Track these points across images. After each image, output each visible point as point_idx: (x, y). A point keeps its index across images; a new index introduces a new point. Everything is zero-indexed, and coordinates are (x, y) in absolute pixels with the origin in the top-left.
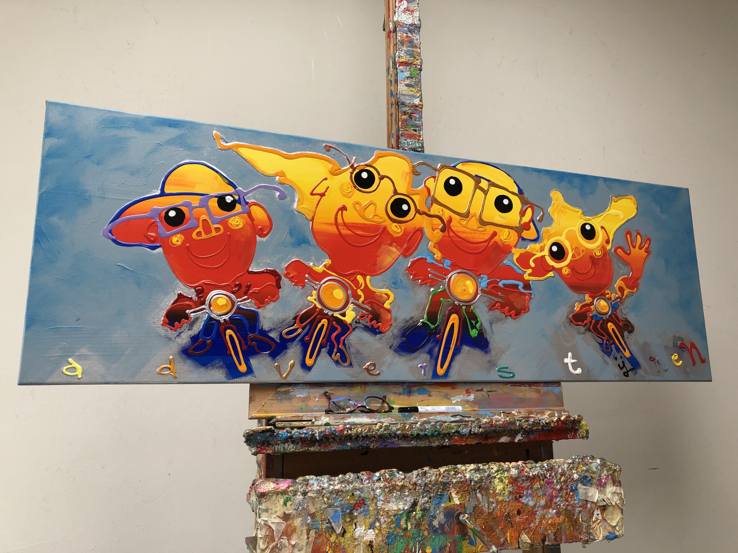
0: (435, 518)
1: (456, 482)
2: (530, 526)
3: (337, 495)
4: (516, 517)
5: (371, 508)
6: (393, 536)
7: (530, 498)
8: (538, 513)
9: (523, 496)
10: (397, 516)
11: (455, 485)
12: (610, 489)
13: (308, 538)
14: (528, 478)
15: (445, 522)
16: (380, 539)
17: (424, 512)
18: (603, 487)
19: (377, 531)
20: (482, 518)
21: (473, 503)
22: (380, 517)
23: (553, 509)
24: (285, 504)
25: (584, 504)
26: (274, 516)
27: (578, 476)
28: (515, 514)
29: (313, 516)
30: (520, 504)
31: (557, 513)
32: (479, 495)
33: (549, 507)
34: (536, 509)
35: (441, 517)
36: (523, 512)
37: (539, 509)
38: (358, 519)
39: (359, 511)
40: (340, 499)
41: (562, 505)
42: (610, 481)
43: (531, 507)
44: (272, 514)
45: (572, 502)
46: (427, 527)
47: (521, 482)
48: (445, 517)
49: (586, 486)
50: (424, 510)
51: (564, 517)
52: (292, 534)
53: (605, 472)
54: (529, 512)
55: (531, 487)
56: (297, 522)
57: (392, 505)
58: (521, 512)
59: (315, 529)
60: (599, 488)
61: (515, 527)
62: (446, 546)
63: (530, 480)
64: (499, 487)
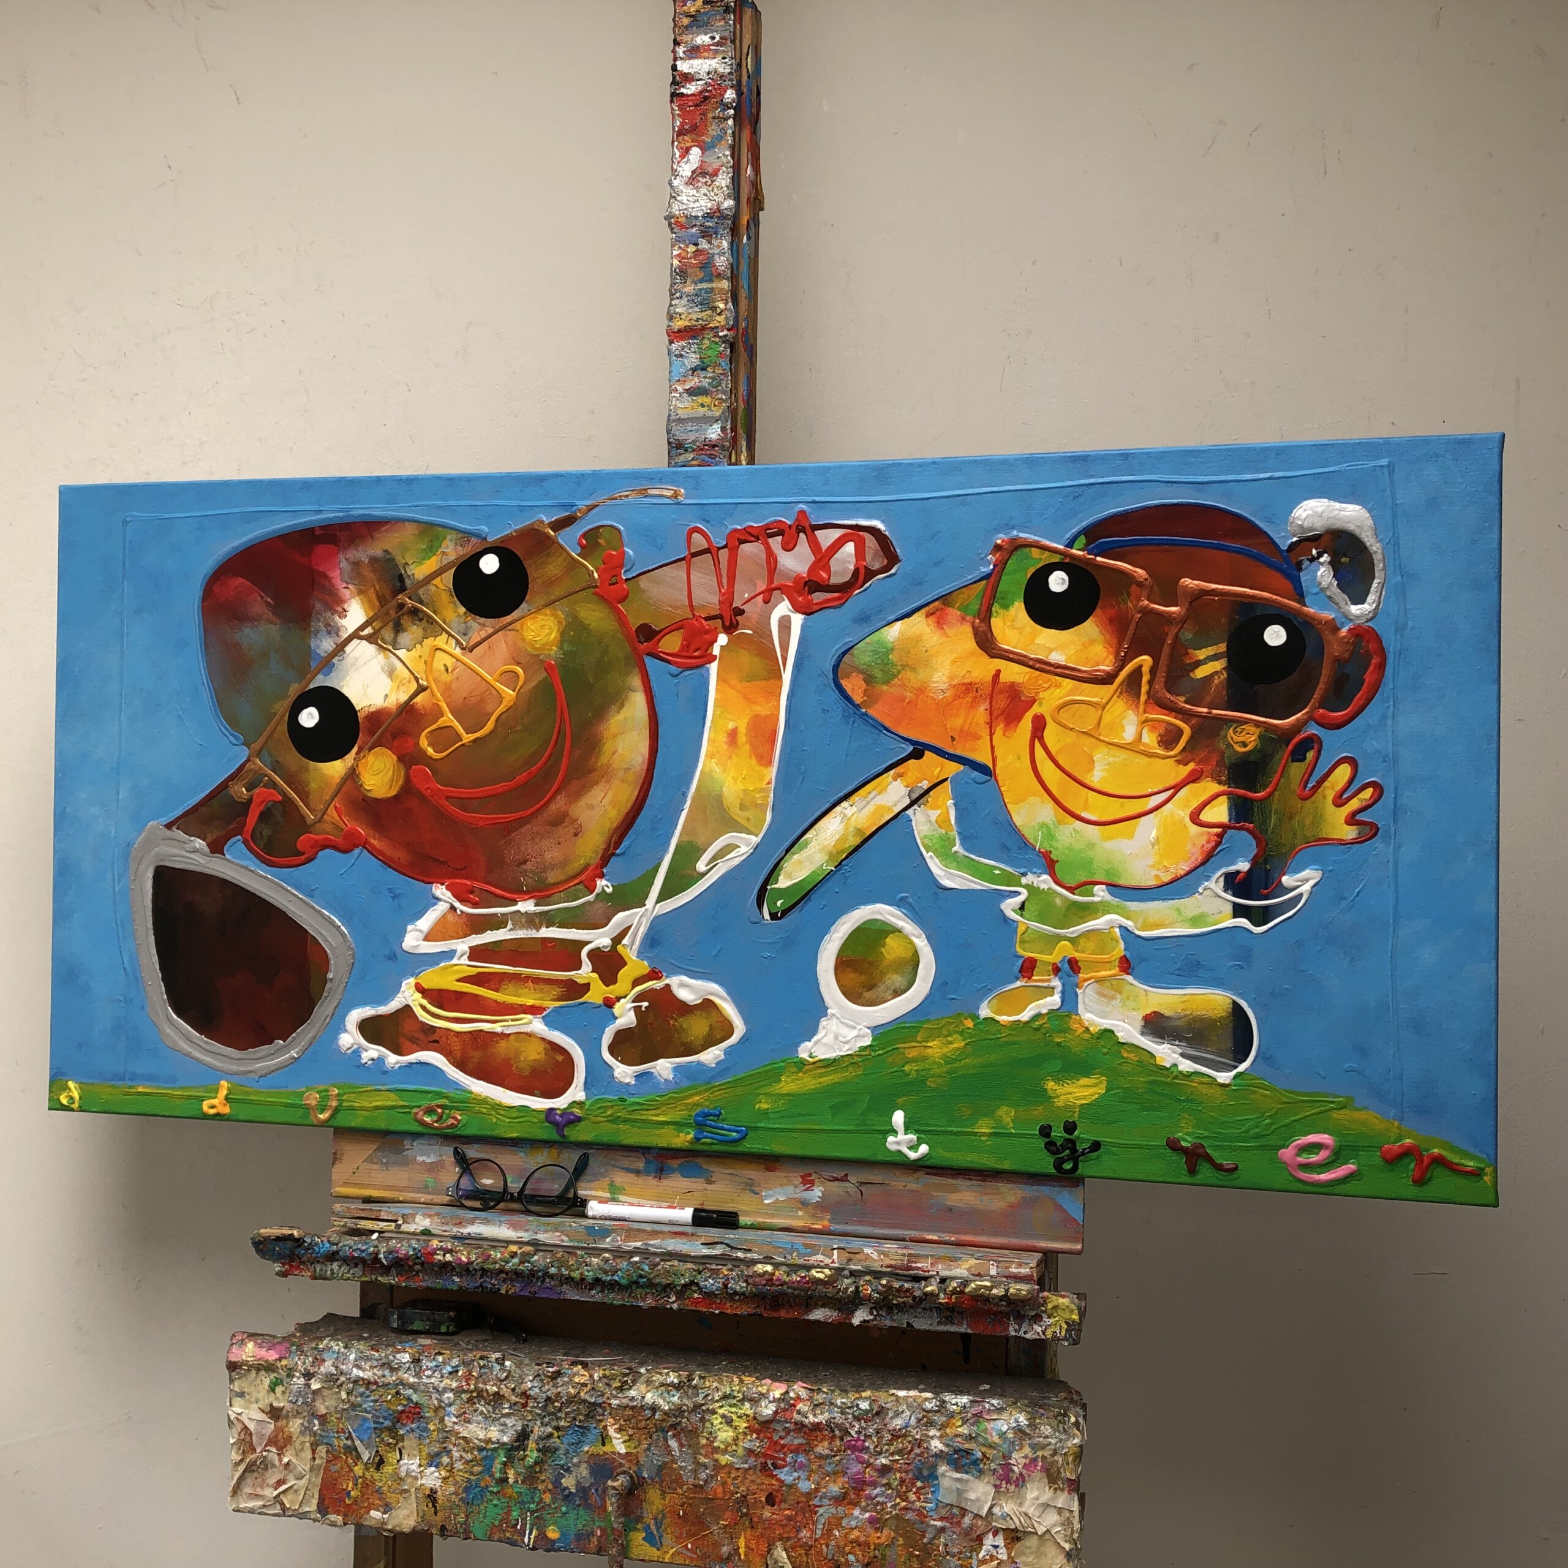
0: (568, 1470)
1: (618, 1405)
2: (799, 1536)
3: (367, 1389)
4: (763, 1508)
5: (432, 1427)
6: (478, 1489)
7: (803, 1474)
8: (821, 1510)
9: (784, 1466)
10: (486, 1451)
11: (615, 1412)
12: (1036, 1492)
13: (314, 1459)
14: (800, 1427)
15: (592, 1484)
16: (452, 1489)
17: (544, 1454)
18: (1017, 1486)
19: (443, 1473)
20: (677, 1494)
21: (658, 1458)
22: (451, 1446)
23: (864, 1510)
24: (272, 1389)
25: (953, 1516)
26: (255, 1406)
27: (941, 1446)
28: (761, 1501)
29: (323, 1419)
30: (774, 1482)
31: (871, 1521)
32: (673, 1443)
33: (855, 1504)
34: (816, 1502)
35: (584, 1471)
36: (781, 1501)
37: (826, 1502)
38: (406, 1443)
39: (408, 1428)
40: (373, 1398)
41: (889, 1505)
42: (1038, 1475)
43: (802, 1494)
44: (251, 1402)
45: (918, 1504)
46: (550, 1486)
47: (783, 1434)
48: (591, 1474)
49: (967, 1473)
50: (546, 1451)
51: (893, 1534)
52: (285, 1446)
53: (1027, 1450)
54: (798, 1503)
55: (806, 1448)
56: (295, 1426)
57: (475, 1429)
58: (777, 1500)
59: (327, 1444)
60: (1004, 1486)
61: (760, 1530)
62: (592, 1534)
63: (805, 1432)
64: (725, 1435)
